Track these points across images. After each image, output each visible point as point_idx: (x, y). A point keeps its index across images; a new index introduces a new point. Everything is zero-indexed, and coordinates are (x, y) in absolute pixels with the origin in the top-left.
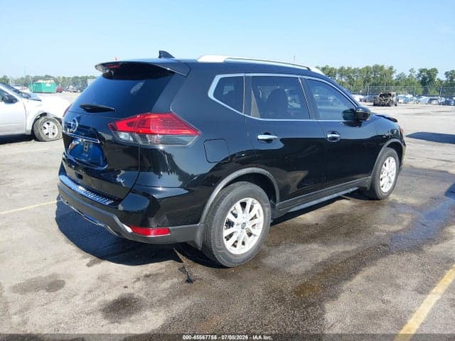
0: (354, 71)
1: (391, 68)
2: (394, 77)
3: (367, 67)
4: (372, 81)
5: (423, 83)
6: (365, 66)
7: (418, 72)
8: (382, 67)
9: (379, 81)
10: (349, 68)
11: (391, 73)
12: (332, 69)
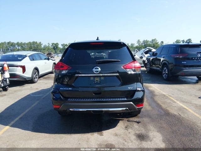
0: (24, 44)
1: (40, 43)
2: (42, 46)
3: (30, 42)
4: (33, 48)
5: (54, 48)
6: (29, 42)
7: (51, 44)
8: (36, 42)
9: (36, 48)
10: (21, 43)
11: (41, 45)
12: (13, 43)
